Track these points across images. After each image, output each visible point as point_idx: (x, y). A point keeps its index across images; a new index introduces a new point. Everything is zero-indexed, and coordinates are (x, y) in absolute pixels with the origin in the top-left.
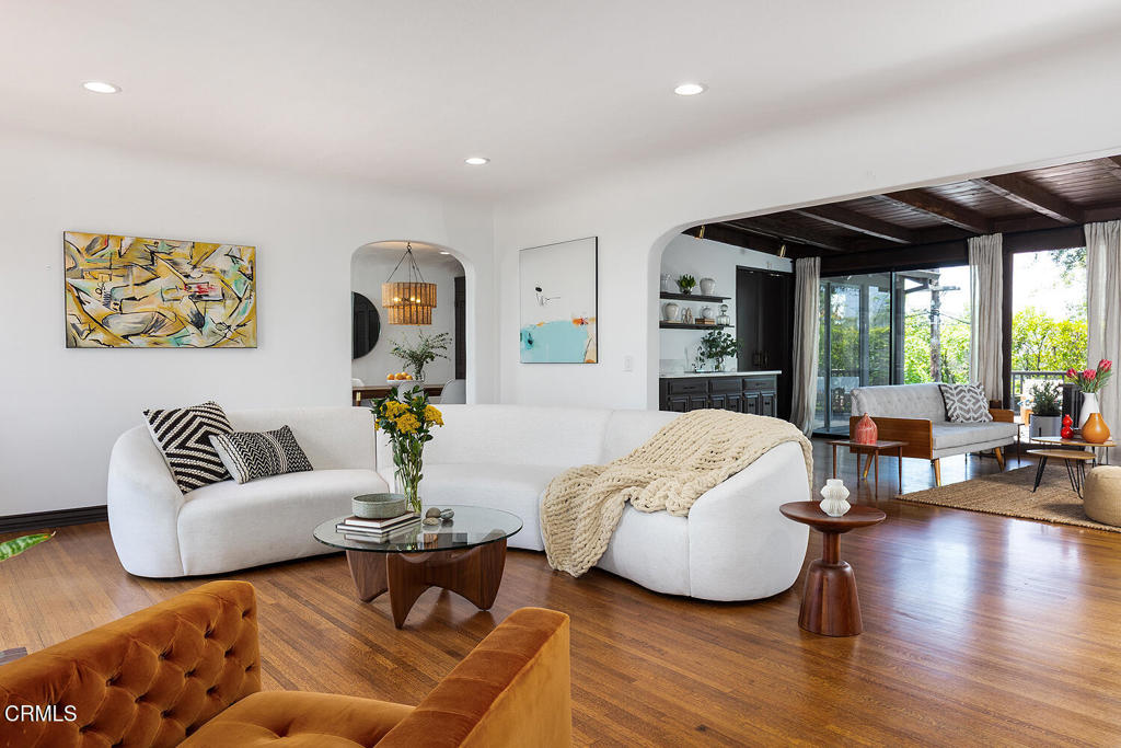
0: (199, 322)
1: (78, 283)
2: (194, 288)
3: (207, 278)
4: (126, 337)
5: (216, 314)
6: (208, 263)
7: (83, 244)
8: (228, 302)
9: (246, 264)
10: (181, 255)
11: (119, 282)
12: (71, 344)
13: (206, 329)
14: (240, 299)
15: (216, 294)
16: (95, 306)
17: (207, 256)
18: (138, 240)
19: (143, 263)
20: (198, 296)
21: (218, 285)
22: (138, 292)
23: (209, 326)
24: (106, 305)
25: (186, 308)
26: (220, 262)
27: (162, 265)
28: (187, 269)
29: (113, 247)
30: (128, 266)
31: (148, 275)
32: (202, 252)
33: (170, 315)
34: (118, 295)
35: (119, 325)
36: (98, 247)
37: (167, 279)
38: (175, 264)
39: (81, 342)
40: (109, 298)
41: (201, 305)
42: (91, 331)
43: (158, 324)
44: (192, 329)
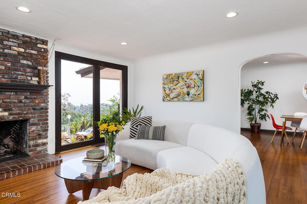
0: (188, 94)
1: (165, 86)
2: (187, 85)
3: (191, 81)
4: (173, 98)
5: (192, 91)
6: (191, 77)
7: (165, 77)
8: (196, 88)
9: (201, 76)
10: (184, 76)
11: (172, 85)
12: (164, 101)
13: (190, 96)
14: (199, 86)
15: (192, 86)
16: (168, 92)
17: (191, 75)
18: (176, 74)
19: (177, 79)
20: (188, 87)
21: (193, 83)
22: (175, 87)
23: (191, 95)
24: (169, 91)
25: (185, 90)
26: (194, 76)
27: (180, 79)
28: (186, 80)
29: (171, 77)
30: (173, 81)
31: (177, 82)
32: (189, 74)
33: (182, 92)
34: (172, 88)
35: (172, 96)
36: (168, 77)
37: (181, 83)
38: (183, 79)
39: (165, 100)
40: (170, 89)
41: (189, 89)
42: (167, 97)
43: (179, 95)
44: (187, 96)
